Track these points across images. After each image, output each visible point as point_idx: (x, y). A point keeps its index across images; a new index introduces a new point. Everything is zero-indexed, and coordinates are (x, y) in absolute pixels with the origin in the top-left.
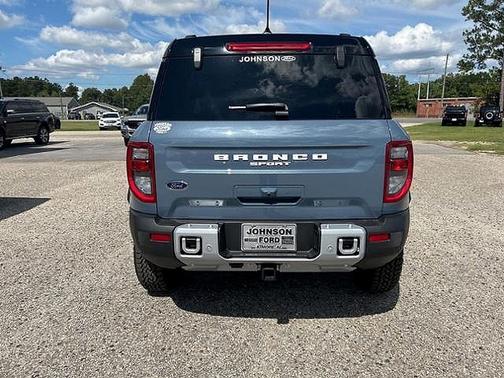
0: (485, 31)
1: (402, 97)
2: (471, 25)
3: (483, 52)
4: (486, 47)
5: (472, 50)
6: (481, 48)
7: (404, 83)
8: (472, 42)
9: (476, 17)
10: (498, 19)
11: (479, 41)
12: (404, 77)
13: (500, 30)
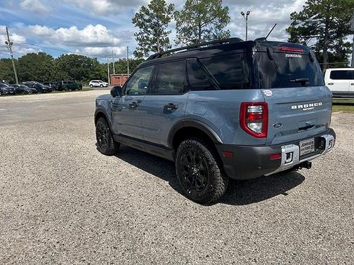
0: (146, 35)
1: (97, 73)
2: (138, 30)
3: (147, 47)
4: (148, 44)
5: (141, 45)
6: (146, 44)
7: (97, 63)
8: (140, 40)
9: (141, 25)
10: (152, 28)
11: (143, 40)
12: (96, 59)
13: (154, 35)
